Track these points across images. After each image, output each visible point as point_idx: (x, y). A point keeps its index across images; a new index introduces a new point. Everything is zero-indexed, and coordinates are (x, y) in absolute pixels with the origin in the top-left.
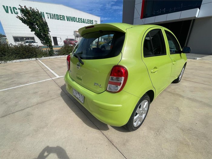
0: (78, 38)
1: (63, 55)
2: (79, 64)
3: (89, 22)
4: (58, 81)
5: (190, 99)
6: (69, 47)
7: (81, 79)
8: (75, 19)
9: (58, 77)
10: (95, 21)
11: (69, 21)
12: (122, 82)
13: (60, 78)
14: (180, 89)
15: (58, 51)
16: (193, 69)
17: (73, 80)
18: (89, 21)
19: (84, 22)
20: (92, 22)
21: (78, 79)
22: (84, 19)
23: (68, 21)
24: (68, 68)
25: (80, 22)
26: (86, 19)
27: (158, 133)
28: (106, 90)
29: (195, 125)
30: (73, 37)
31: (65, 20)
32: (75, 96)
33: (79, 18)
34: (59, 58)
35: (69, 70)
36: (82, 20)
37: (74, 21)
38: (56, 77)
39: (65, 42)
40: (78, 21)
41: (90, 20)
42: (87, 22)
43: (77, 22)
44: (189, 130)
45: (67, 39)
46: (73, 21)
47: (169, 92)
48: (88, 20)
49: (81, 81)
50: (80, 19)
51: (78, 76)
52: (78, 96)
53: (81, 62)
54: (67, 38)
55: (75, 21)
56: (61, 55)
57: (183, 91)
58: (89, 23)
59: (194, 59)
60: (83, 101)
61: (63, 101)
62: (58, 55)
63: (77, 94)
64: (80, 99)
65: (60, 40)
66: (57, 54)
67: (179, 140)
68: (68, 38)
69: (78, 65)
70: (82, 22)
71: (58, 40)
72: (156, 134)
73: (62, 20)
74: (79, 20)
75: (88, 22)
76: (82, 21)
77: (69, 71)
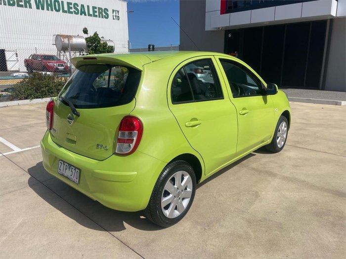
0: (67, 54)
1: (26, 98)
2: (72, 115)
3: (97, 14)
4: (19, 159)
5: (285, 178)
6: (41, 78)
7: (74, 142)
8: (59, 5)
9: (17, 150)
10: (113, 11)
11: (43, 9)
12: (135, 138)
13: (22, 152)
14: (276, 163)
15: (12, 89)
16: (323, 125)
17: (60, 146)
18: (97, 10)
19: (83, 13)
20: (105, 13)
21: (70, 142)
22: (82, 6)
23: (38, 8)
24: (49, 126)
25: (71, 13)
26: (88, 7)
27: (207, 228)
28: (115, 153)
29: (274, 214)
30: (53, 51)
31: (30, 7)
32: (62, 175)
33: (69, 4)
34: (13, 108)
35: (50, 129)
36: (79, 8)
37: (56, 10)
38: (13, 150)
39: (28, 64)
40: (66, 9)
41: (99, 9)
42: (91, 12)
43: (64, 11)
44: (260, 221)
45: (35, 57)
46: (52, 10)
47: (253, 169)
48: (94, 8)
49: (74, 145)
50: (72, 6)
51: (70, 137)
52: (68, 173)
53: (74, 112)
54: (34, 52)
55: (58, 11)
56: (20, 99)
57: (280, 167)
58: (96, 16)
59: (337, 104)
60: (78, 180)
61: (35, 194)
62: (11, 98)
63: (66, 169)
64: (72, 177)
65: (14, 58)
66: (9, 96)
67: (238, 234)
68: (38, 53)
69: (69, 118)
70: (77, 14)
71: (7, 59)
72: (205, 229)
73: (22, 6)
74: (69, 8)
75: (94, 12)
76: (77, 10)
77: (52, 130)
